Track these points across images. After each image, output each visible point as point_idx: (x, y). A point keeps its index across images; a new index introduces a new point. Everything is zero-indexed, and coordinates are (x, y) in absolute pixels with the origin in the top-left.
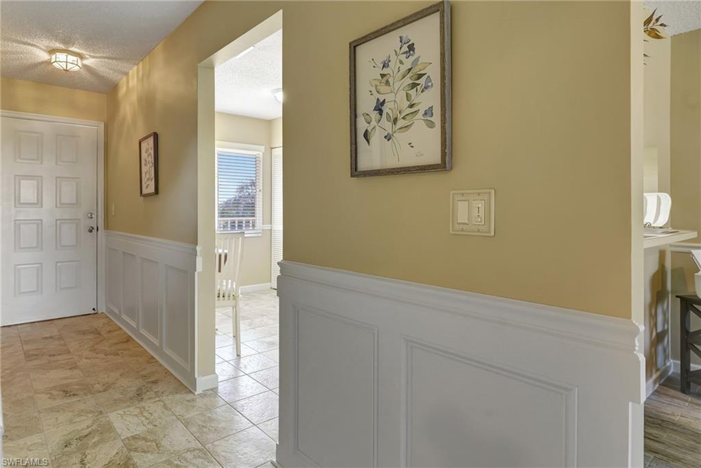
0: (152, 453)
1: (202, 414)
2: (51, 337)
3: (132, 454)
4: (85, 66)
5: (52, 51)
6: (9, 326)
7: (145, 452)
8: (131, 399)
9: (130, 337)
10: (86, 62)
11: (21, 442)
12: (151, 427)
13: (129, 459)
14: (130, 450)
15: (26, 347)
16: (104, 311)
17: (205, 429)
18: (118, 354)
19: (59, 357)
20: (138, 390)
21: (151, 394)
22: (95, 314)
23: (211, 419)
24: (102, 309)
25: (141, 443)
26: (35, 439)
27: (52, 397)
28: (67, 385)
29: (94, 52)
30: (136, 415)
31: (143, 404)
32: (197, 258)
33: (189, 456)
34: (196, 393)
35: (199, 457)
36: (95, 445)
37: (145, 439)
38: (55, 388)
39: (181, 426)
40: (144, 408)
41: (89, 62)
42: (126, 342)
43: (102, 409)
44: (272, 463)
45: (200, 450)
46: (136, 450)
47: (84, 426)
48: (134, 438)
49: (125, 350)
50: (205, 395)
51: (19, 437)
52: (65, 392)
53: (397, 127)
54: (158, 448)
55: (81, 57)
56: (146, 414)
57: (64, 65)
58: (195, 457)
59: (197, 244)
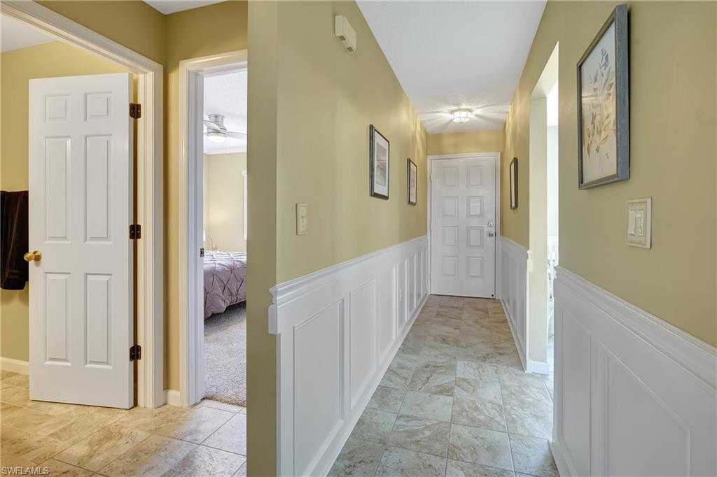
0: (468, 392)
1: (520, 387)
2: (457, 307)
3: (456, 387)
4: (476, 115)
5: (452, 112)
6: (439, 295)
7: (464, 390)
8: (478, 358)
9: (506, 320)
10: (475, 113)
11: (408, 356)
12: (478, 378)
13: (452, 388)
14: (456, 384)
15: (440, 309)
16: (500, 298)
17: (513, 396)
18: (490, 329)
19: (453, 320)
20: (486, 354)
21: (494, 360)
22: (493, 299)
23: (523, 392)
24: (499, 296)
25: (465, 384)
26: (415, 357)
27: (436, 340)
28: (447, 337)
29: (476, 105)
30: (474, 369)
31: (483, 363)
32: (528, 261)
33: (489, 405)
34: (526, 372)
35: (496, 410)
36: (440, 373)
37: (469, 383)
38: (439, 336)
39: (498, 386)
40: (482, 366)
41: (478, 112)
42: (501, 323)
43: (456, 356)
44: (548, 442)
45: (499, 406)
46: (459, 386)
47: (441, 361)
48: (463, 380)
49: (496, 327)
50: (533, 376)
51: (409, 353)
52: (444, 340)
53: (602, 139)
54: (473, 391)
55: (470, 111)
56: (480, 370)
57: (459, 119)
58: (492, 408)
59: (528, 248)
